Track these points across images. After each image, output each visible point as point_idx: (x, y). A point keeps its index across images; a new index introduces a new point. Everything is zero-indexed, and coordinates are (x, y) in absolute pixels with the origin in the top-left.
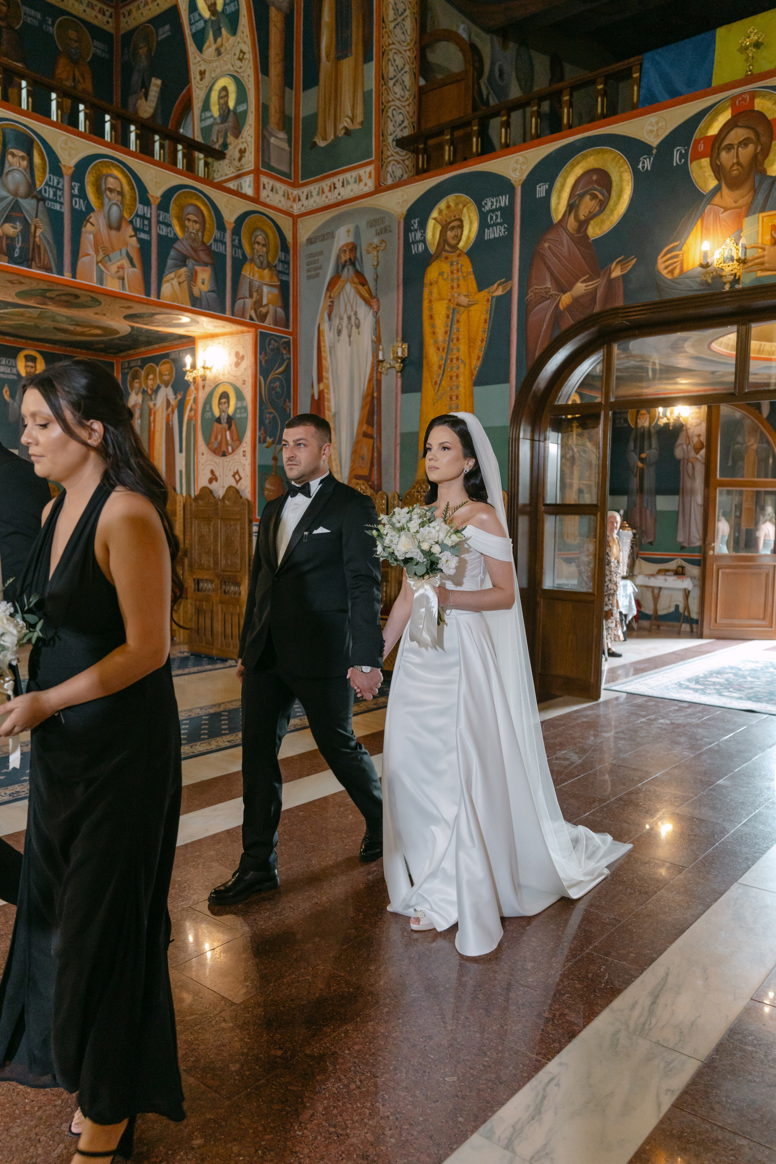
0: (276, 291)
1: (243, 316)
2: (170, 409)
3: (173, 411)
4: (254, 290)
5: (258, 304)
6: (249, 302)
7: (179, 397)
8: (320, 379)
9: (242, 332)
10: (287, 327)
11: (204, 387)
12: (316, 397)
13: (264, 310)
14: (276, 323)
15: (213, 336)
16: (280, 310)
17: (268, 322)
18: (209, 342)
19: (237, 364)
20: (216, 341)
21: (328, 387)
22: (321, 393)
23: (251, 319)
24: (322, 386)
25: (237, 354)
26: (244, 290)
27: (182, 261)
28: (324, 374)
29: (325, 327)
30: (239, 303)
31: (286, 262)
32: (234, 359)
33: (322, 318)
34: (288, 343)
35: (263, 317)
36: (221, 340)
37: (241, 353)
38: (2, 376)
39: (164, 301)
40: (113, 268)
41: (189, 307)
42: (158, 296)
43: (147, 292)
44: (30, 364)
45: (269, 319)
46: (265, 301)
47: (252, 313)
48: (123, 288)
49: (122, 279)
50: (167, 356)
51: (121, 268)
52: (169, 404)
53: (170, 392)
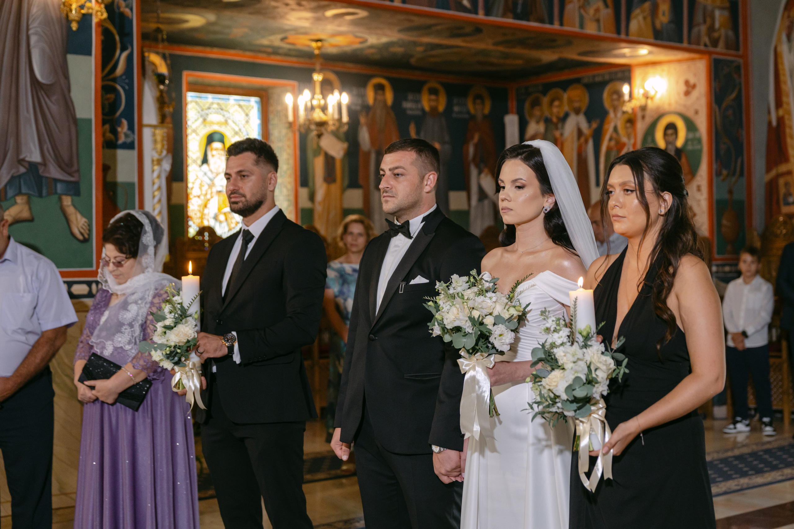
0: (726, 13)
1: (698, 44)
2: (582, 140)
3: (586, 142)
4: (708, 15)
5: (711, 29)
6: (703, 28)
7: (595, 125)
8: (779, 104)
9: (693, 59)
10: (737, 49)
11: (643, 117)
12: (774, 123)
13: (716, 35)
14: (727, 47)
15: (654, 64)
16: (731, 33)
17: (720, 48)
18: (650, 70)
19: (687, 93)
20: (659, 68)
21: (789, 113)
22: (781, 120)
23: (706, 45)
24: (781, 112)
25: (687, 83)
26: (699, 17)
28: (784, 99)
29: (784, 48)
30: (695, 30)
32: (683, 88)
33: (779, 39)
34: (738, 68)
35: (715, 43)
36: (665, 67)
37: (692, 81)
38: (409, 112)
39: (631, 38)
40: (591, 11)
41: (652, 41)
42: (627, 34)
43: (618, 32)
44: (433, 97)
45: (721, 44)
46: (717, 25)
47: (706, 39)
48: (599, 30)
49: (598, 21)
50: (577, 81)
51: (597, 10)
52: (580, 133)
53: (582, 121)
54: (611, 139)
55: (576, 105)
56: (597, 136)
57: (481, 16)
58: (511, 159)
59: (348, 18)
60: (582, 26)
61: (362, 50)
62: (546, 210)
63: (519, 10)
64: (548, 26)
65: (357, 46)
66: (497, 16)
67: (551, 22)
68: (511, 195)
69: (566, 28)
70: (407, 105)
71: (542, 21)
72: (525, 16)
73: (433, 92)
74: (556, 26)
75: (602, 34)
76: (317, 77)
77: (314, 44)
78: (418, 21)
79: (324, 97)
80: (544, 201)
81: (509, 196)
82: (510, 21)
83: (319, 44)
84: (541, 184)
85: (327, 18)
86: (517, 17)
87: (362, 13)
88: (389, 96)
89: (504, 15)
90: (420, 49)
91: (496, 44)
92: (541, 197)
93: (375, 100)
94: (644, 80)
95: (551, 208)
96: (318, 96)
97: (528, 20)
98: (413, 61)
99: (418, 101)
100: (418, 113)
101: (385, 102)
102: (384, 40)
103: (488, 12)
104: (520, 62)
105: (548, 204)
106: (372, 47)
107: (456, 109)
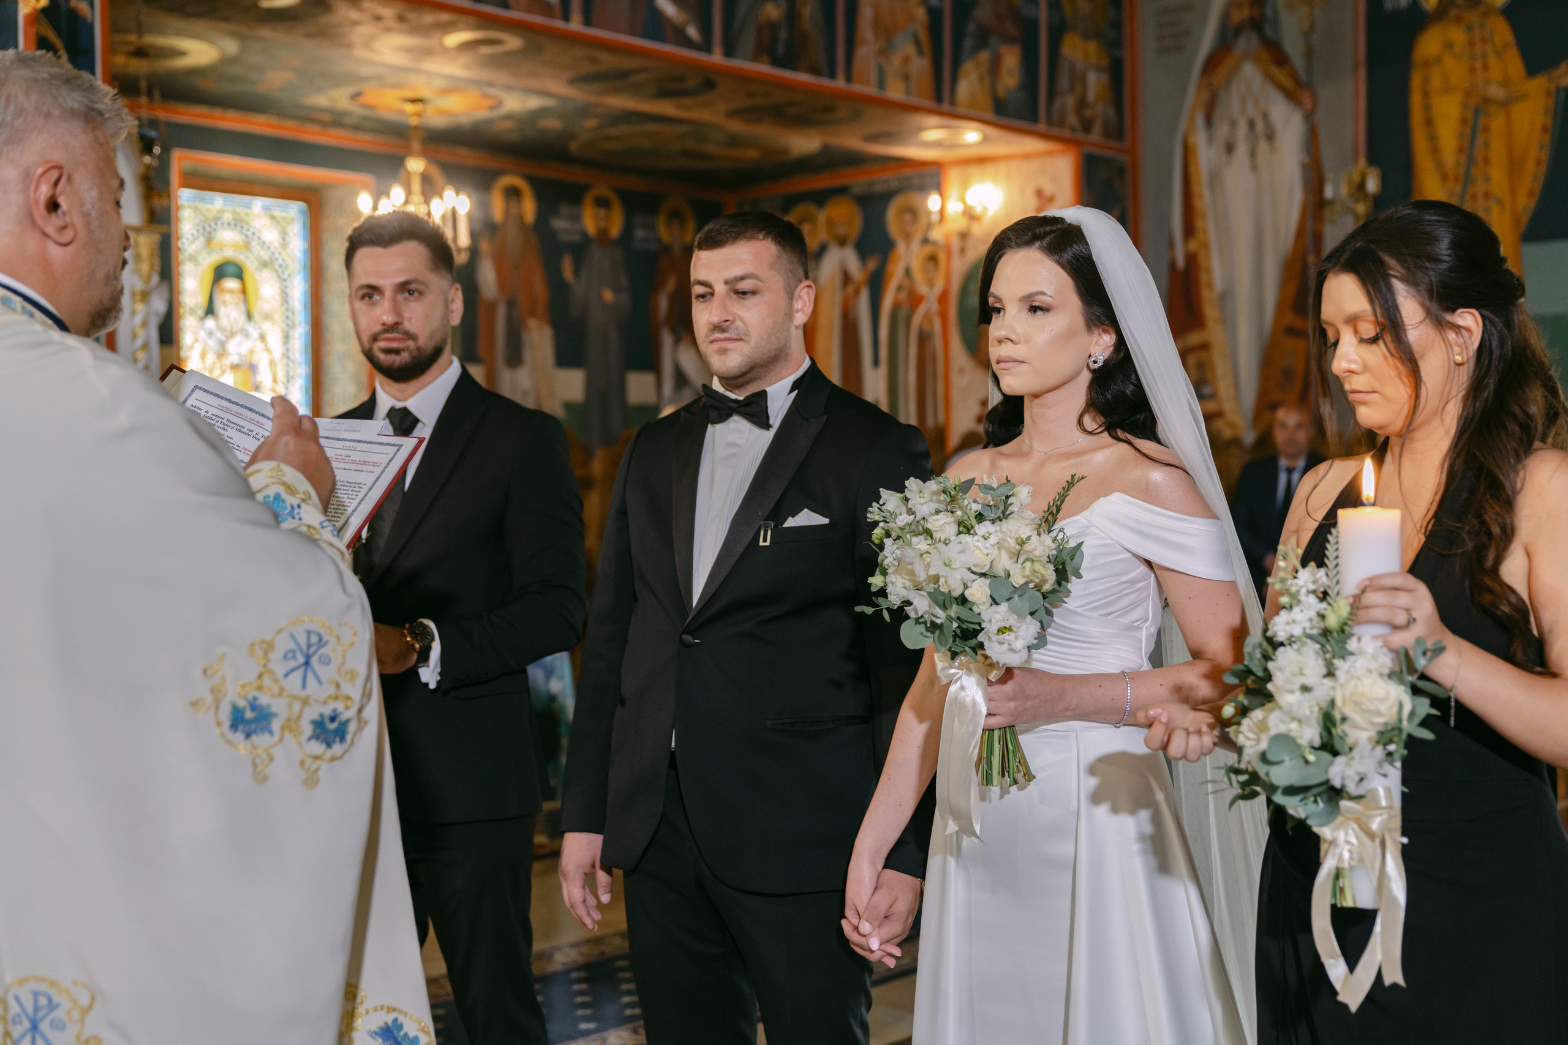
0: (1105, 78)
2: (851, 289)
3: (857, 292)
4: (1078, 80)
5: (1082, 103)
6: (1070, 101)
7: (872, 265)
8: (1189, 230)
9: (1050, 153)
10: (1120, 137)
11: (963, 251)
12: (1181, 262)
13: (1088, 113)
14: (1107, 134)
15: (983, 161)
16: (1111, 112)
17: (1095, 136)
18: (974, 170)
20: (990, 168)
21: (1206, 246)
22: (1192, 259)
23: (1073, 129)
24: (1193, 245)
25: (1040, 193)
26: (1064, 82)
27: (983, 40)
28: (1199, 223)
29: (1200, 139)
30: (1058, 103)
31: (1117, 25)
32: (1032, 202)
33: (1192, 124)
34: (1121, 171)
35: (1087, 126)
36: (1002, 167)
37: (1048, 189)
38: (563, 237)
39: (960, 110)
40: (896, 60)
41: (990, 116)
42: (953, 102)
43: (938, 98)
44: (602, 212)
45: (1097, 129)
46: (1091, 96)
47: (1073, 120)
48: (908, 92)
49: (906, 78)
50: (843, 191)
51: (906, 60)
52: (846, 278)
53: (850, 258)
54: (900, 288)
55: (841, 230)
56: (876, 283)
57: (717, 57)
58: (1019, 250)
59: (485, 50)
60: (881, 84)
61: (489, 122)
62: (1095, 362)
63: (781, 50)
64: (825, 82)
65: (483, 114)
66: (744, 59)
67: (832, 75)
68: (1019, 329)
69: (857, 88)
70: (559, 224)
71: (816, 71)
72: (789, 61)
73: (602, 203)
74: (840, 83)
75: (915, 100)
76: (416, 165)
77: (409, 108)
78: (608, 61)
79: (427, 202)
80: (1091, 343)
81: (1014, 332)
82: (765, 68)
83: (417, 107)
84: (1086, 304)
85: (445, 50)
86: (777, 62)
87: (513, 42)
88: (529, 208)
89: (756, 58)
90: (591, 123)
91: (733, 114)
92: (1084, 332)
93: (507, 213)
94: (965, 186)
95: (1105, 358)
96: (417, 198)
97: (794, 68)
98: (574, 147)
99: (576, 218)
100: (576, 238)
101: (521, 218)
102: (534, 103)
103: (729, 52)
104: (752, 154)
105: (1101, 346)
106: (508, 117)
107: (640, 233)
